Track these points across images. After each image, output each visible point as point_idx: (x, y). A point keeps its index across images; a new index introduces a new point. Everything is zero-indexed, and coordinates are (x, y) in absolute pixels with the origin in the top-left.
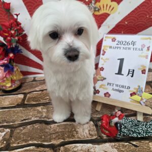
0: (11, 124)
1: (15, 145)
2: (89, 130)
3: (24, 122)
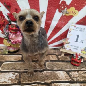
1: (24, 83)
2: (65, 77)
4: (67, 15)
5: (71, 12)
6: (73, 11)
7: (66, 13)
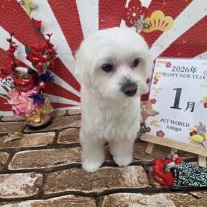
0: (43, 167)
1: (50, 193)
3: (59, 165)
4: (147, 31)
5: (155, 23)
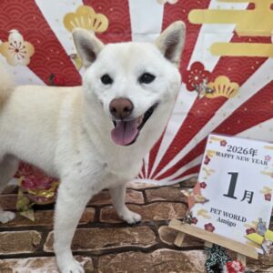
3: (109, 248)
4: (209, 96)
5: (219, 88)
6: (224, 87)
7: (207, 92)
